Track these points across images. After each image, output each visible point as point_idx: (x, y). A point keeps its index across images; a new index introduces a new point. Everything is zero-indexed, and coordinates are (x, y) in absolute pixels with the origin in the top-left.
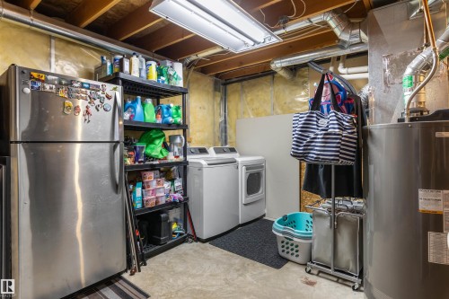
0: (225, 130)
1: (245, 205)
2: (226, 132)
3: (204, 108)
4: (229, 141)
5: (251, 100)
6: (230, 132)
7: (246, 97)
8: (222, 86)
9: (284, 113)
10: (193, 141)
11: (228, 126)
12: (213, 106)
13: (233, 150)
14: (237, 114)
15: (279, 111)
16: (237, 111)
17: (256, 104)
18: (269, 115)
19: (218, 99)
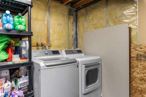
0: (76, 39)
1: (84, 94)
2: (77, 40)
3: (61, 25)
4: (79, 46)
5: (93, 18)
6: (79, 40)
7: (89, 17)
8: (74, 13)
9: (115, 25)
10: (52, 46)
11: (78, 37)
12: (68, 24)
13: (80, 52)
14: (83, 29)
15: (112, 24)
16: (83, 27)
17: (95, 21)
18: (104, 27)
19: (72, 20)
